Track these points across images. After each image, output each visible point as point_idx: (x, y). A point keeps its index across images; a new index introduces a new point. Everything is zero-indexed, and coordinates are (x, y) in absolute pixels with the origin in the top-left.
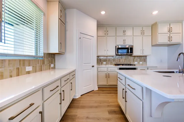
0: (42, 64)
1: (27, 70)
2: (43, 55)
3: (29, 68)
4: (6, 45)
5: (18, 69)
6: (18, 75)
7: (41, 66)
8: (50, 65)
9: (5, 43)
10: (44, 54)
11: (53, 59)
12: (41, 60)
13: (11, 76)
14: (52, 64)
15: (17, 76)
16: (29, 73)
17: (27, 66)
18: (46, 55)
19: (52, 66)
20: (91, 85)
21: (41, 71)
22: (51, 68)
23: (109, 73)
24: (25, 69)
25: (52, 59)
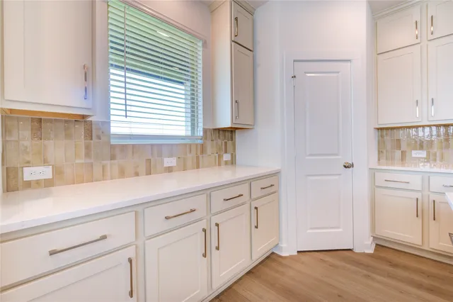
0: (199, 153)
1: (166, 165)
2: (201, 134)
3: (170, 162)
4: (128, 119)
5: (149, 161)
6: (149, 173)
7: (198, 158)
8: (220, 157)
9: (126, 116)
10: (205, 131)
11: (230, 143)
12: (197, 145)
13: (137, 174)
14: (226, 152)
15: (147, 174)
16: (170, 170)
17: (166, 157)
18: (209, 133)
19: (227, 157)
20: (338, 228)
21: (198, 167)
22: (223, 163)
23: (433, 197)
24: (162, 162)
25: (226, 143)
